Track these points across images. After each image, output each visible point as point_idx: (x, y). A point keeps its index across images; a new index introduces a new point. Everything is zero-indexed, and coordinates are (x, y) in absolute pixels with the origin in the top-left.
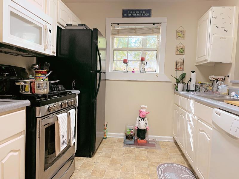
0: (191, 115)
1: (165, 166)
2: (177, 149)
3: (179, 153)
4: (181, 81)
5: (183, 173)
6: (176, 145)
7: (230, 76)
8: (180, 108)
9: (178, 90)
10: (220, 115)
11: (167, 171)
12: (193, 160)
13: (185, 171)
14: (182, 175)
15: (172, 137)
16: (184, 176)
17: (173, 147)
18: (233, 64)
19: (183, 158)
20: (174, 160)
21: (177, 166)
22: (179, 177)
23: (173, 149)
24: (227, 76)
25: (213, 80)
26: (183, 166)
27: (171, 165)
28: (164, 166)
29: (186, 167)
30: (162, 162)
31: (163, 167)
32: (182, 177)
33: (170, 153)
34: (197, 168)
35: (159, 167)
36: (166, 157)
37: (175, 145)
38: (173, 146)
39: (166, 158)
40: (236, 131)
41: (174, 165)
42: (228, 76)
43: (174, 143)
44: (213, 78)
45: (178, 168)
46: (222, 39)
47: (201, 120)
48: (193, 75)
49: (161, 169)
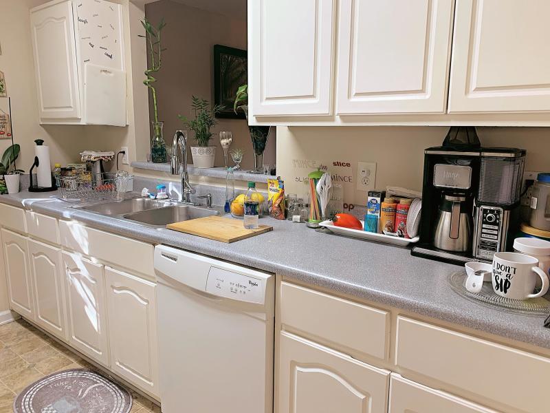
0: (77, 258)
1: (32, 393)
2: (35, 336)
3: (46, 344)
4: (11, 167)
5: (81, 387)
6: (23, 325)
7: (127, 152)
8: (28, 238)
9: (8, 193)
10: (175, 260)
11: (45, 402)
12: (99, 351)
13: (81, 379)
14: (83, 392)
15: (9, 312)
16: (86, 392)
17: (20, 337)
18: (129, 128)
19: (60, 353)
20: (44, 367)
21: (59, 376)
22: (78, 401)
23: (25, 340)
24: (121, 152)
25: (92, 162)
26: (71, 370)
27: (45, 382)
28: (29, 396)
29: (80, 370)
30: (15, 388)
31: (27, 400)
32: (84, 395)
33: (22, 353)
34: (118, 364)
35: (18, 405)
36: (19, 370)
37: (20, 327)
38: (19, 333)
39: (22, 372)
40: (218, 286)
41: (52, 379)
42: (124, 152)
43: (16, 324)
44: (93, 157)
45: (65, 380)
46: (103, 73)
47: (113, 265)
48: (41, 151)
49: (27, 407)
